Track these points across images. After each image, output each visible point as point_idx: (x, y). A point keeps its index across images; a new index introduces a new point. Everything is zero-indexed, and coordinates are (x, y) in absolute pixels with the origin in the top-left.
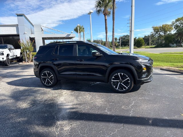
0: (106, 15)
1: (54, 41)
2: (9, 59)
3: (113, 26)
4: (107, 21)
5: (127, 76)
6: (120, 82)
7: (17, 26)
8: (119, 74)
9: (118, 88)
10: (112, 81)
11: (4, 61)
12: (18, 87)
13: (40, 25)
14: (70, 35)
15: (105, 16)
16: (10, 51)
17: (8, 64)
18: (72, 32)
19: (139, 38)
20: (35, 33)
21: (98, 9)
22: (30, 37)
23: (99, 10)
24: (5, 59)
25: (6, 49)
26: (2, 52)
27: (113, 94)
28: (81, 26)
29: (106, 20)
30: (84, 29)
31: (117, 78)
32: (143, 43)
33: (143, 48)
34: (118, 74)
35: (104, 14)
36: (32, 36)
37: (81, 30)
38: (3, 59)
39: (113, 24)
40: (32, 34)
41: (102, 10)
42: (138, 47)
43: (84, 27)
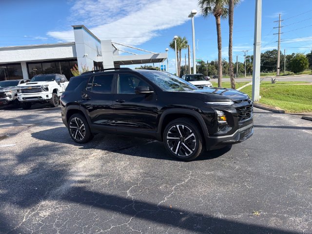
0: (219, 16)
1: (142, 66)
2: (57, 96)
3: (230, 35)
4: (221, 27)
5: (191, 131)
6: (180, 140)
7: (73, 45)
8: (178, 126)
9: (177, 150)
10: (168, 138)
11: (49, 99)
12: (40, 141)
13: (111, 40)
14: (158, 55)
15: (217, 19)
16: (59, 84)
17: (55, 104)
18: (167, 49)
19: (298, 56)
20: (103, 54)
21: (205, 6)
22: (94, 61)
23: (207, 8)
24: (50, 96)
25: (53, 81)
26: (46, 86)
27: (166, 161)
28: (182, 39)
29: (218, 25)
30: (186, 42)
31: (175, 133)
32: (306, 64)
33: (305, 73)
34: (176, 127)
35: (215, 16)
36: (98, 60)
37: (182, 45)
38: (47, 96)
39: (230, 32)
40: (99, 57)
41: (212, 8)
42: (295, 72)
43: (187, 40)
